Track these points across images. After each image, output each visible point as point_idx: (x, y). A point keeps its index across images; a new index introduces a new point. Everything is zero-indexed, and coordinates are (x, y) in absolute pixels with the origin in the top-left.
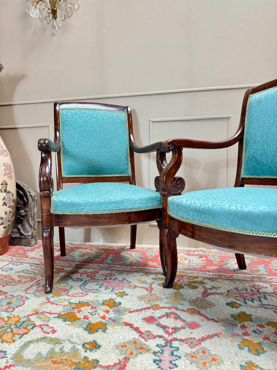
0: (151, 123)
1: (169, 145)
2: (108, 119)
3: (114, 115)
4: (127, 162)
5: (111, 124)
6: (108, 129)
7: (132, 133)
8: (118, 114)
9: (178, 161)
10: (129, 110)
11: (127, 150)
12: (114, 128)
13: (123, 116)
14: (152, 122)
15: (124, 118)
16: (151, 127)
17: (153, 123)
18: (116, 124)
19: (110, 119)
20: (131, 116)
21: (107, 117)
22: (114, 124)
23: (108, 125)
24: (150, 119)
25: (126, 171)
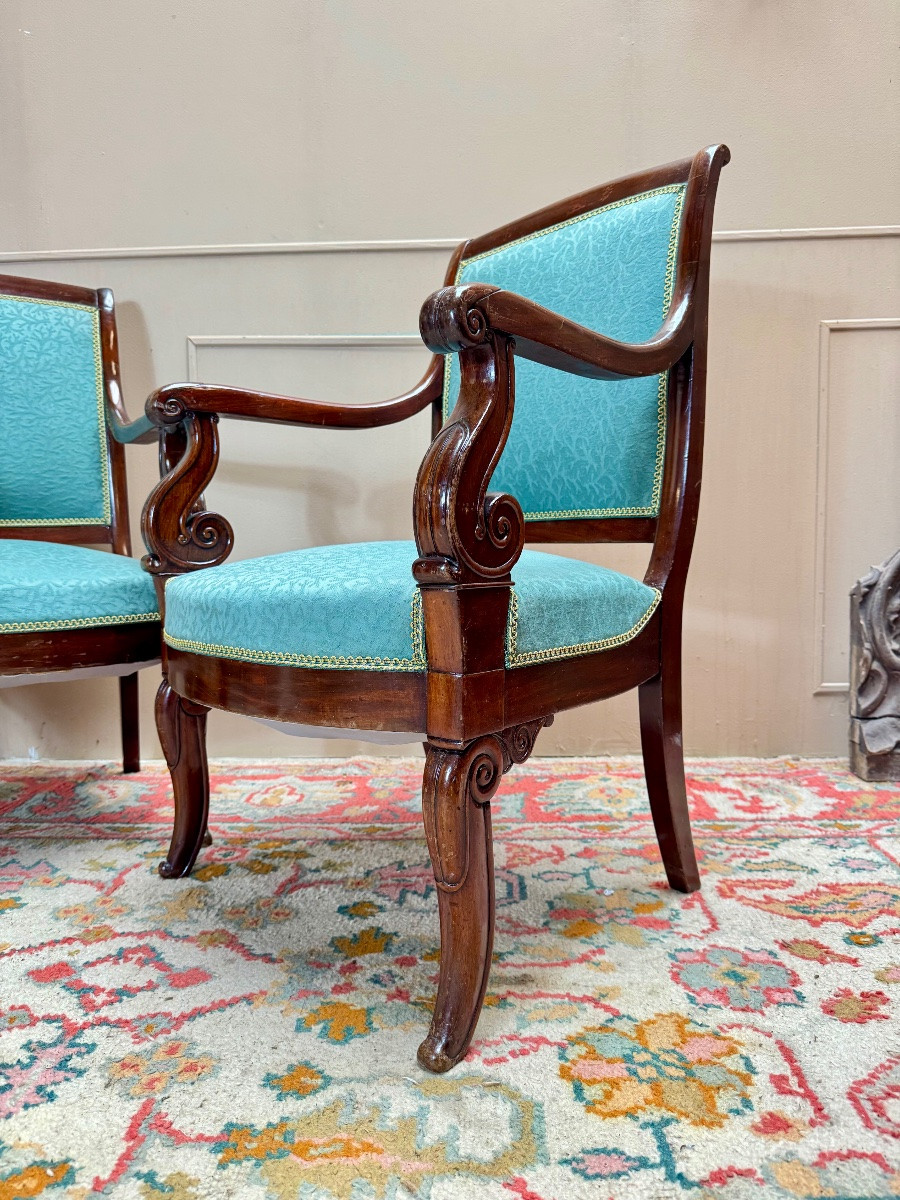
0: (192, 348)
1: (164, 403)
2: (25, 327)
3: (51, 317)
4: (99, 477)
5: (38, 346)
6: (22, 363)
7: (117, 378)
8: (63, 312)
9: (203, 459)
10: (109, 301)
11: (96, 436)
12: (48, 358)
13: (84, 319)
14: (198, 346)
15: (85, 327)
16: (193, 363)
17: (201, 351)
18: (55, 344)
19: (33, 327)
20: (114, 320)
21: (21, 322)
22: (47, 346)
23: (23, 348)
24: (191, 337)
25: (93, 508)
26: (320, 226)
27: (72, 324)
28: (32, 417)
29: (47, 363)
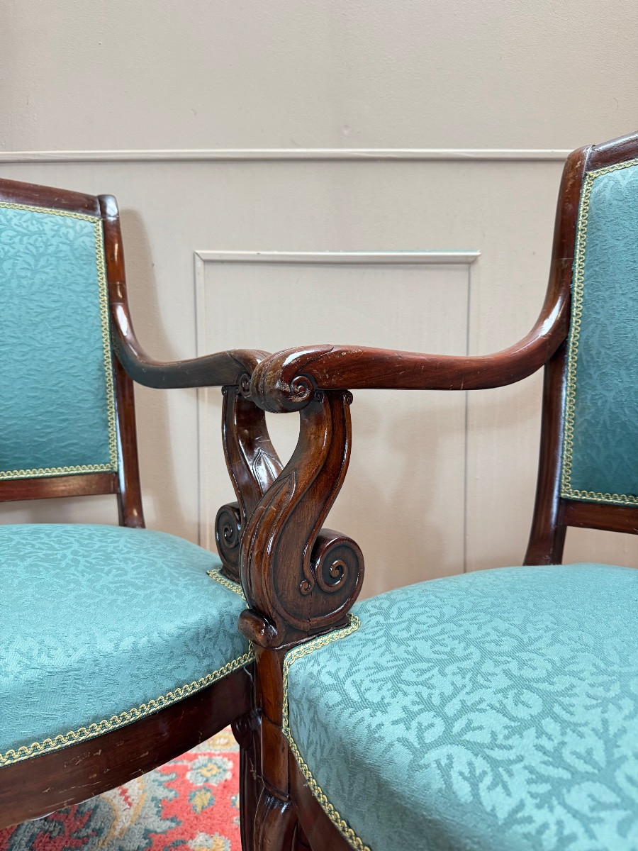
0: (199, 264)
1: (290, 382)
2: (17, 240)
3: (47, 228)
4: (104, 416)
5: (32, 262)
6: (14, 283)
7: (124, 301)
8: (61, 222)
9: (333, 459)
10: (112, 209)
11: (101, 368)
12: (44, 276)
13: (85, 231)
14: (206, 262)
15: (87, 239)
16: (200, 280)
17: (211, 267)
18: (53, 260)
19: (25, 239)
20: (119, 233)
21: (12, 233)
22: (42, 262)
23: (14, 265)
24: (197, 252)
25: (98, 453)
26: (346, 132)
27: (71, 235)
28: (26, 349)
29: (44, 283)
